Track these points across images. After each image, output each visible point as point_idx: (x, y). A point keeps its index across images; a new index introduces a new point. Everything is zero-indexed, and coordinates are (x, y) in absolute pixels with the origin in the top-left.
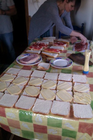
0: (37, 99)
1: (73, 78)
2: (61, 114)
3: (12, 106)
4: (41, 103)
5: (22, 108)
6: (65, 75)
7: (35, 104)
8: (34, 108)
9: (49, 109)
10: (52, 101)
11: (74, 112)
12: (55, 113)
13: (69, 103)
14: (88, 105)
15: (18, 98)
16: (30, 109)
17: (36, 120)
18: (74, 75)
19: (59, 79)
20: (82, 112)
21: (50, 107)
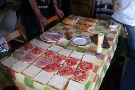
0: (43, 70)
1: (84, 57)
2: (56, 87)
3: (20, 72)
4: (44, 74)
5: (27, 75)
6: (78, 53)
7: (38, 74)
8: (36, 77)
9: (48, 80)
10: (54, 74)
11: (68, 88)
12: (51, 85)
13: (67, 79)
14: (83, 84)
15: (28, 66)
16: (33, 77)
17: (36, 87)
18: (86, 55)
19: (70, 56)
20: (75, 89)
21: (50, 79)
